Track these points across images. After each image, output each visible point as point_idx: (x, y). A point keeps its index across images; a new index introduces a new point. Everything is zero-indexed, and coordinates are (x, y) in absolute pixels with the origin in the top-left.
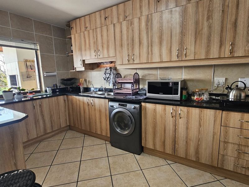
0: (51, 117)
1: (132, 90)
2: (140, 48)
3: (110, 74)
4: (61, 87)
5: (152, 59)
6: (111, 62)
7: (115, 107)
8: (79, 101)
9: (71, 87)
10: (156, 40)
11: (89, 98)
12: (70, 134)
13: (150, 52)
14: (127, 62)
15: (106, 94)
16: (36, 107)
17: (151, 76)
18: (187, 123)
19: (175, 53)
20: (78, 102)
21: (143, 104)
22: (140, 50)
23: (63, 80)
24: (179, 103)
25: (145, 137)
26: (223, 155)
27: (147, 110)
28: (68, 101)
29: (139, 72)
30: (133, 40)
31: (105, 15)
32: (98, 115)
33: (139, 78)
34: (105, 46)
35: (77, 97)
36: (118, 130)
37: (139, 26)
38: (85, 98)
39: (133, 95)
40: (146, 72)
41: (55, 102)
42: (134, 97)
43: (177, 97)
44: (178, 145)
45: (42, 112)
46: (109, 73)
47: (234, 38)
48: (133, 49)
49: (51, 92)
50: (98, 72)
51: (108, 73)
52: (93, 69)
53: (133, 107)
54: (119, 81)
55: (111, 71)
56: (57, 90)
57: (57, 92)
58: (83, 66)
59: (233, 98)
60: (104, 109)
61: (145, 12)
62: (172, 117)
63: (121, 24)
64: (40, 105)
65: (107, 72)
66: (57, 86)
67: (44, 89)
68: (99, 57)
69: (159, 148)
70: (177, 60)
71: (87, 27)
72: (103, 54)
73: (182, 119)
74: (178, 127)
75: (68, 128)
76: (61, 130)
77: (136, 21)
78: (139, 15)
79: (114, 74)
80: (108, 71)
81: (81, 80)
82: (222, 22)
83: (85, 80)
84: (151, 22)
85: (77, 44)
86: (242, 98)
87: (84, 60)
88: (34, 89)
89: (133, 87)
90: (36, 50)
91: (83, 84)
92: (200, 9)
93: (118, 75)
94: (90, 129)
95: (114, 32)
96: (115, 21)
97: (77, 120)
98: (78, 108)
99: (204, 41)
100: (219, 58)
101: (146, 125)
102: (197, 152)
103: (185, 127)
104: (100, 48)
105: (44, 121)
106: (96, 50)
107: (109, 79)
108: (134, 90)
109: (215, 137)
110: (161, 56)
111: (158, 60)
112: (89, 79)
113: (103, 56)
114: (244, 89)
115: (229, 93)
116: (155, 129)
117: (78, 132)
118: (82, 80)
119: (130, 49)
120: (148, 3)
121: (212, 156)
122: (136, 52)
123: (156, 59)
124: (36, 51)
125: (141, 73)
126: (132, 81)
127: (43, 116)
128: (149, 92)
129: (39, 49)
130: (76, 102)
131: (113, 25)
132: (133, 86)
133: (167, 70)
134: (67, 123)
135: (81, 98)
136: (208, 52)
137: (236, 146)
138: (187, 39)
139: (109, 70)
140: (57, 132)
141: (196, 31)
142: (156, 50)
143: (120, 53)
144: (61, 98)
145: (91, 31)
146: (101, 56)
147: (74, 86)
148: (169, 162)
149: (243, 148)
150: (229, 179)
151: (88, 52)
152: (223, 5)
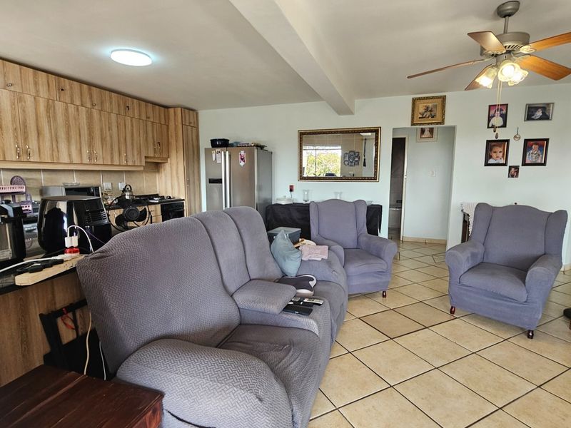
5: (58, 158)
10: (62, 134)
13: (55, 149)
14: (15, 158)
19: (85, 155)
22: (39, 143)
30: (25, 127)
37: (36, 109)
48: (26, 139)
61: (43, 94)
70: (86, 163)
77: (29, 99)
78: (33, 92)
82: (118, 135)
84: (54, 109)
92: (103, 119)
100: (120, 165)
110: (70, 155)
111: (67, 161)
119: (19, 137)
122: (33, 144)
123: (64, 158)
136: (112, 159)
138: (95, 142)
141: (102, 139)
142: (63, 146)
152: (117, 122)
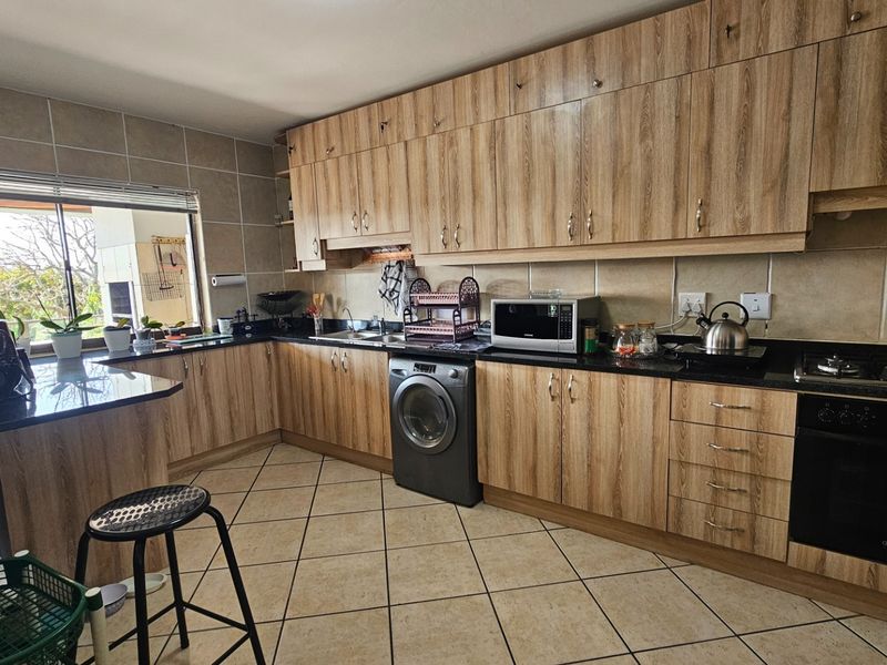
0: (230, 401)
1: (456, 327)
2: (474, 210)
3: (397, 280)
4: (257, 319)
5: (505, 240)
6: (403, 247)
7: (405, 372)
8: (309, 357)
9: (284, 319)
10: (516, 188)
11: (336, 349)
12: (281, 453)
13: (500, 223)
14: (441, 248)
15: (386, 339)
16: (190, 373)
17: (511, 285)
18: (589, 414)
19: (564, 225)
20: (306, 359)
21: (479, 364)
22: (474, 215)
23: (265, 297)
24: (575, 361)
25: (486, 457)
26: (680, 499)
27: (490, 380)
28: (278, 358)
29: (480, 276)
30: (456, 189)
31: (383, 118)
32: (359, 399)
33: (478, 294)
34: (383, 202)
35: (304, 347)
36: (412, 437)
37: (473, 151)
38: (326, 349)
39: (457, 341)
40: (499, 275)
41: (241, 358)
42: (459, 345)
43: (570, 345)
44: (569, 475)
45: (206, 386)
46: (396, 277)
47: (708, 187)
48: (456, 211)
49: (231, 332)
50: (365, 275)
51: (392, 278)
52: (350, 265)
53: (452, 372)
54: (421, 302)
55: (401, 270)
56: (248, 328)
57: (248, 332)
58: (322, 258)
59: (714, 347)
60: (377, 379)
61: (487, 113)
62: (553, 398)
63: (425, 143)
64: (202, 368)
65: (390, 275)
66: (246, 315)
67: (210, 324)
68: (365, 232)
69: (521, 486)
70: (571, 243)
71: (333, 149)
72: (377, 225)
73: (576, 402)
74: (568, 427)
75: (277, 436)
76: (258, 443)
77: (463, 136)
78: (470, 121)
79: (408, 281)
80: (394, 272)
81: (316, 296)
82: (677, 147)
83: (329, 298)
84: (503, 140)
85: (304, 194)
86: (736, 347)
87: (325, 240)
88: (183, 323)
89: (458, 318)
90: (191, 213)
91: (322, 309)
92: (624, 112)
93: (421, 283)
94: (339, 438)
95: (407, 165)
96: (409, 134)
97: (303, 413)
98: (307, 379)
99: (636, 194)
100: (675, 240)
101: (487, 422)
102: (616, 493)
103: (585, 425)
104: (369, 207)
105: (211, 413)
106: (358, 213)
107: (396, 294)
108: (461, 325)
109: (658, 449)
110: (528, 231)
111: (521, 243)
112: (340, 296)
113: (377, 230)
114: (744, 324)
115: (705, 332)
116: (510, 434)
117: (306, 449)
118: (318, 298)
119: (448, 211)
120: (493, 90)
121: (653, 501)
122: (466, 220)
123: (518, 239)
124: (190, 216)
125: (483, 279)
126: (457, 302)
127: (208, 397)
128: (497, 333)
129: (198, 209)
130: (301, 359)
131: (402, 144)
132: (460, 315)
133: (554, 269)
134: (273, 422)
135: (314, 349)
136: (645, 224)
137: (709, 473)
138: (594, 188)
139: (396, 269)
140: (245, 446)
143: (422, 221)
144: (259, 349)
145: (344, 160)
146: (372, 231)
147: (296, 314)
148: (549, 525)
149: (724, 478)
150: (700, 564)
151: (335, 218)
152: (678, 103)
